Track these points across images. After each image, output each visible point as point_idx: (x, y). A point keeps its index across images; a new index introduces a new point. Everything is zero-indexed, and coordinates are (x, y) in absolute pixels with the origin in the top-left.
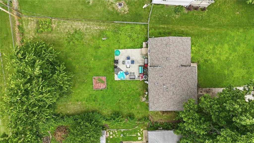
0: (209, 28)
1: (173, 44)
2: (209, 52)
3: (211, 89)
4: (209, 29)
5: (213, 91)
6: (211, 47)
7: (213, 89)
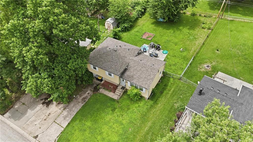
0: (147, 130)
1: (151, 69)
2: (121, 117)
3: (84, 103)
4: (145, 130)
5: (80, 104)
6: (124, 122)
7: (83, 105)
